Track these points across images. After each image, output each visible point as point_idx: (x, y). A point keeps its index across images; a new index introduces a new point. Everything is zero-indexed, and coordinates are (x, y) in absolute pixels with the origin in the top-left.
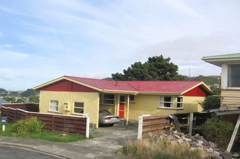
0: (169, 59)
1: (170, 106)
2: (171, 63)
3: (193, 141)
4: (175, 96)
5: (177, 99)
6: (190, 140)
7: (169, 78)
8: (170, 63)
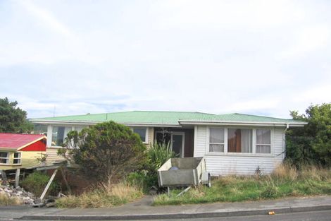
0: (15, 103)
1: (5, 162)
2: (18, 108)
3: (13, 192)
4: (12, 152)
5: (13, 155)
6: (11, 191)
7: (14, 127)
8: (16, 108)
